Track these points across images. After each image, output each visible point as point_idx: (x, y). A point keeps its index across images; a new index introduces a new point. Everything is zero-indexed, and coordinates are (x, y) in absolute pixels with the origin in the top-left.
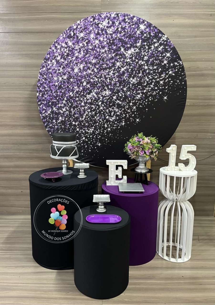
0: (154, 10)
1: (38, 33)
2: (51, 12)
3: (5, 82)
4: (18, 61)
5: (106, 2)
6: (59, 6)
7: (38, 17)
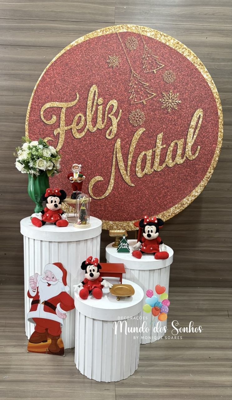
1: (32, 47)
2: (49, 19)
4: (4, 83)
5: (122, 10)
6: (60, 12)
7: (32, 26)
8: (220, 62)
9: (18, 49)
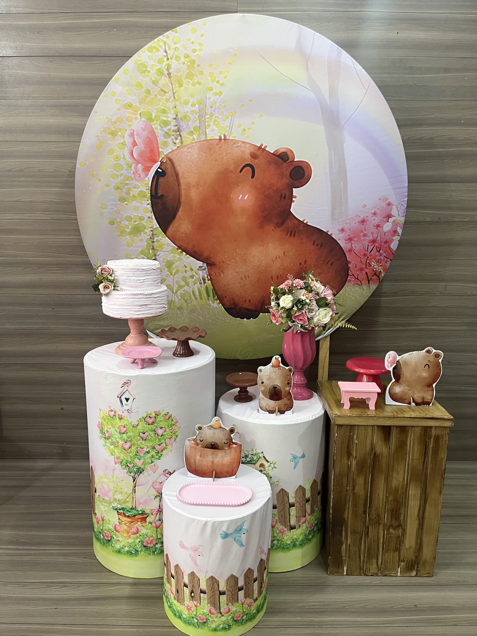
8: (422, 74)
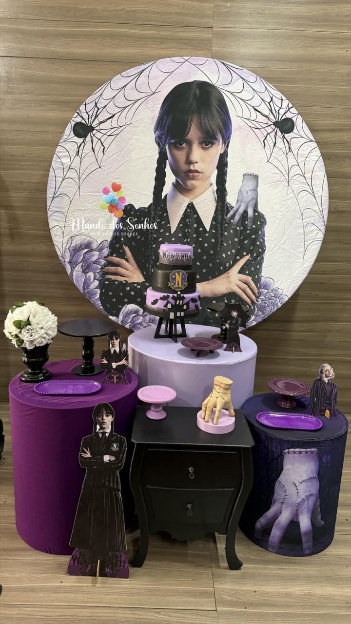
0: (311, 29)
1: (92, 62)
2: (117, 22)
3: (24, 153)
4: (51, 114)
5: (224, 9)
6: (133, 11)
7: (92, 31)
9: (71, 64)
